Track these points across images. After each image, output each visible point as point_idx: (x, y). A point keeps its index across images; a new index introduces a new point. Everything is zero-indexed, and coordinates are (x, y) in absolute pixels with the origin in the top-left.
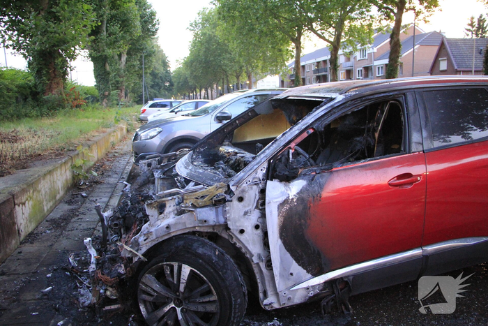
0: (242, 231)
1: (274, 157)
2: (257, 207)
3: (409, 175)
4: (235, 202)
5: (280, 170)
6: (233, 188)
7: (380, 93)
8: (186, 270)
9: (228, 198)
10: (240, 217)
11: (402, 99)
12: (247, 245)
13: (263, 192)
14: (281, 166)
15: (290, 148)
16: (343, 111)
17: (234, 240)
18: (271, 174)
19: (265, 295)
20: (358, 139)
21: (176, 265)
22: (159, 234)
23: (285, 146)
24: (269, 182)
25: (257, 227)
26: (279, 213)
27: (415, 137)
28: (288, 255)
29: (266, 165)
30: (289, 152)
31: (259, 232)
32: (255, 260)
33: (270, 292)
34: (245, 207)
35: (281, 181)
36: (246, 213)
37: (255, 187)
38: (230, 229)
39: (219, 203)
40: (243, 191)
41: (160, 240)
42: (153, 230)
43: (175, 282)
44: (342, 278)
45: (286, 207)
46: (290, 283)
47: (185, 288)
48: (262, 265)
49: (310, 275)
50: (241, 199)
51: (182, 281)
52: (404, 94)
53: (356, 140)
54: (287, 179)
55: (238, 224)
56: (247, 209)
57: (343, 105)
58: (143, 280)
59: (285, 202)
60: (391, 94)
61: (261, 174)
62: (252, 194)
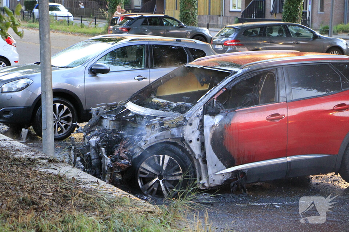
0: (191, 141)
1: (206, 103)
2: (198, 129)
3: (278, 114)
4: (188, 126)
5: (210, 110)
6: (188, 118)
7: (262, 68)
8: (167, 158)
9: (185, 123)
10: (191, 133)
11: (275, 72)
12: (193, 149)
13: (202, 121)
14: (210, 108)
15: (214, 99)
16: (242, 79)
17: (186, 147)
18: (206, 111)
19: (201, 179)
20: (248, 95)
21: (161, 156)
22: (151, 141)
23: (212, 98)
24: (205, 116)
25: (198, 139)
26: (210, 131)
27: (282, 93)
28: (214, 154)
29: (203, 107)
30: (214, 101)
31: (199, 142)
32: (197, 157)
33: (204, 176)
34: (193, 128)
35: (211, 115)
36: (193, 132)
37: (198, 118)
38: (185, 140)
39: (180, 126)
40: (192, 120)
41: (151, 145)
42: (148, 139)
43: (161, 165)
44: (242, 170)
45: (214, 129)
46: (215, 171)
47: (166, 168)
48: (200, 160)
49: (225, 167)
50: (191, 124)
51: (164, 164)
52: (276, 69)
53: (247, 96)
54: (214, 114)
55: (189, 137)
56: (193, 130)
57: (242, 75)
58: (142, 166)
59: (213, 126)
60: (269, 69)
61: (200, 112)
62: (196, 122)
